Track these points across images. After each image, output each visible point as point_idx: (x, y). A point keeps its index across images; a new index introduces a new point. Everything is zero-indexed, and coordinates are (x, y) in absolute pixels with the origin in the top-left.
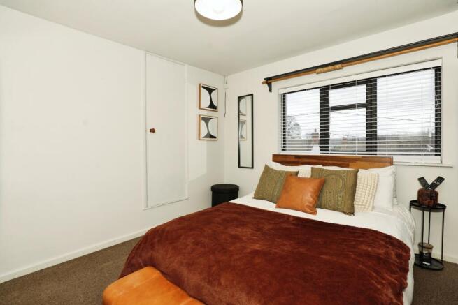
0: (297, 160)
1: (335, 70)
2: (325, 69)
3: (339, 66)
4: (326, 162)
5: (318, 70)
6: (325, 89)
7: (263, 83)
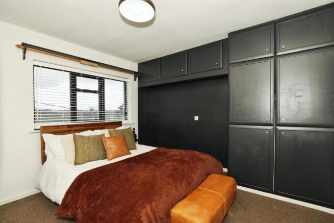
0: (69, 129)
1: (93, 66)
2: (88, 63)
3: (96, 65)
4: (92, 127)
5: (83, 61)
6: (74, 74)
7: (18, 46)
